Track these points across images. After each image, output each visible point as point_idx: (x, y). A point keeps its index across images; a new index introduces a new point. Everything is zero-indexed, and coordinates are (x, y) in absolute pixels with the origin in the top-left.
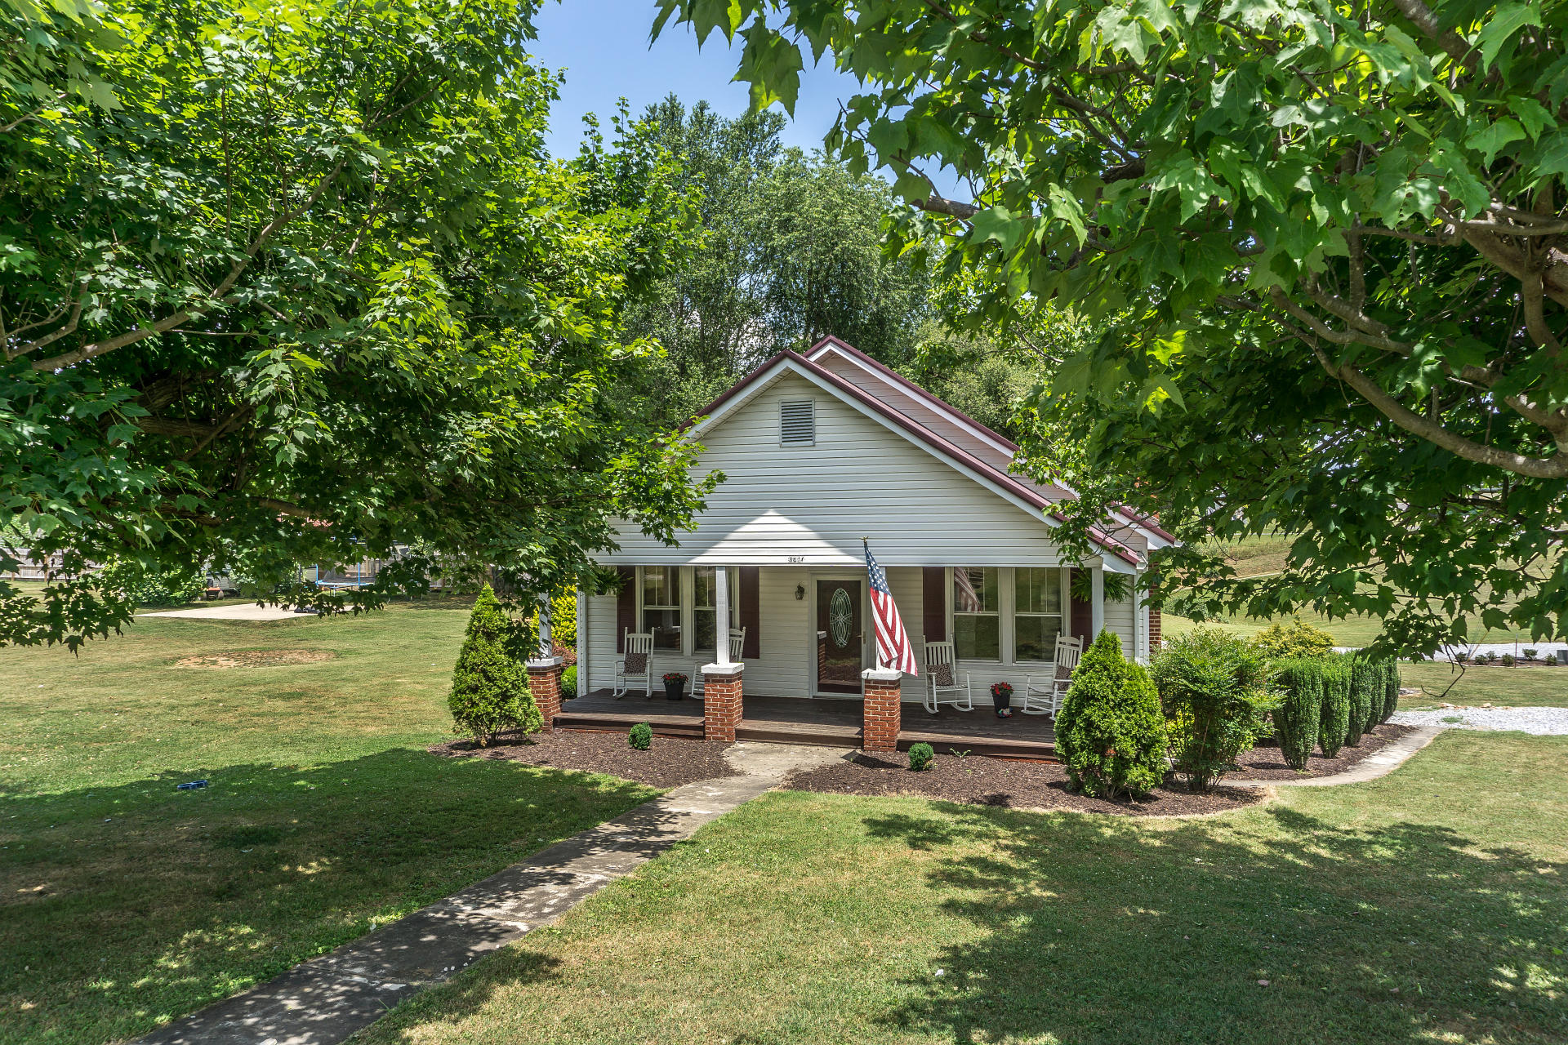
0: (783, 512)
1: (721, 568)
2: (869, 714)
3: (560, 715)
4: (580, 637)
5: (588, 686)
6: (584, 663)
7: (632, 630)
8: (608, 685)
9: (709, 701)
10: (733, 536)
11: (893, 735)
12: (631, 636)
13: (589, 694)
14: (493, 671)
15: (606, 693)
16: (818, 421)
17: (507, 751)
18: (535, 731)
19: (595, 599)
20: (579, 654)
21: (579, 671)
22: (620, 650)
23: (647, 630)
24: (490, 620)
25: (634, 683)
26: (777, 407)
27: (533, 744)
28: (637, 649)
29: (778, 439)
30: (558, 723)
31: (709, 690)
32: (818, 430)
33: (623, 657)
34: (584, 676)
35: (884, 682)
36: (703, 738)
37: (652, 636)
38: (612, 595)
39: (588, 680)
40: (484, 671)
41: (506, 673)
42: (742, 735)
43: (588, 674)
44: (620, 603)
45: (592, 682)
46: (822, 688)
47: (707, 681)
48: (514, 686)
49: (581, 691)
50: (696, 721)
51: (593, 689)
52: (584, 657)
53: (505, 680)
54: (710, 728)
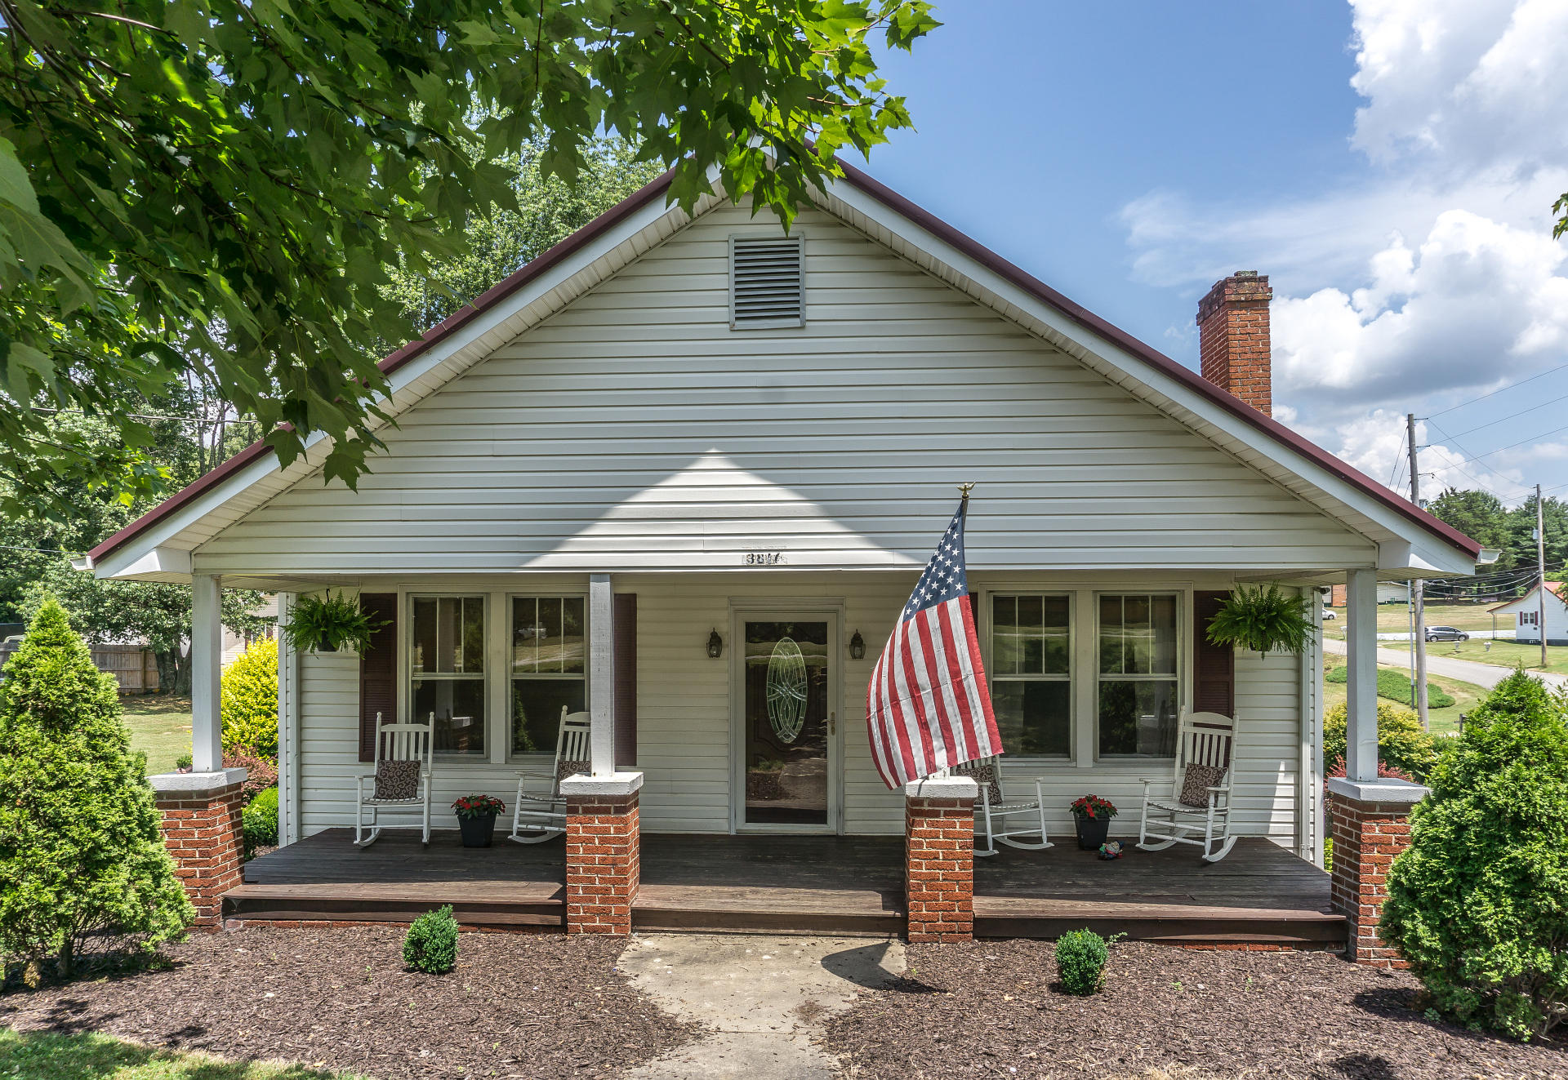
0: (743, 460)
1: (600, 577)
2: (918, 869)
3: (240, 891)
4: (285, 740)
5: (301, 824)
6: (292, 782)
7: (390, 718)
8: (340, 820)
9: (577, 855)
10: (622, 510)
11: (967, 908)
12: (389, 728)
13: (303, 841)
14: (60, 803)
15: (338, 837)
16: (810, 280)
17: (97, 994)
18: (174, 939)
19: (317, 659)
20: (284, 768)
21: (283, 799)
22: (366, 755)
23: (419, 716)
24: (52, 680)
25: (395, 817)
26: (726, 249)
27: (168, 966)
28: (402, 752)
29: (726, 314)
30: (231, 907)
31: (577, 828)
32: (810, 296)
33: (374, 768)
34: (293, 807)
35: (951, 802)
36: (563, 928)
37: (430, 729)
38: (349, 653)
39: (300, 813)
40: (32, 804)
41: (95, 806)
42: (645, 920)
43: (301, 801)
44: (365, 667)
45: (308, 818)
46: (753, 815)
47: (572, 810)
48: (114, 835)
49: (287, 836)
50: (542, 892)
51: (311, 831)
52: (292, 770)
53: (93, 823)
54: (578, 909)
